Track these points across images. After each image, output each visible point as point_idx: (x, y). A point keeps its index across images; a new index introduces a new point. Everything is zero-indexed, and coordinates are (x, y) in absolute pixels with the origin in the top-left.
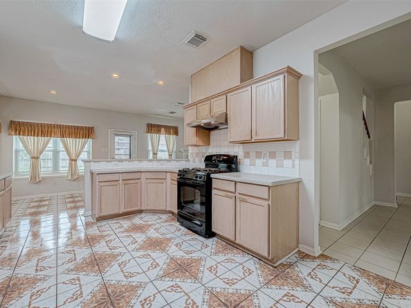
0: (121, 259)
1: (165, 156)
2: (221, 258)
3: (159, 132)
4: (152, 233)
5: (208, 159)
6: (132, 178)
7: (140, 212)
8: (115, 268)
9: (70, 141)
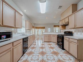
0: (46, 48)
1: (58, 32)
2: (64, 54)
3: (56, 27)
4: (52, 46)
5: (65, 32)
6: (49, 36)
7: (51, 42)
8: (45, 49)
9: (42, 29)
